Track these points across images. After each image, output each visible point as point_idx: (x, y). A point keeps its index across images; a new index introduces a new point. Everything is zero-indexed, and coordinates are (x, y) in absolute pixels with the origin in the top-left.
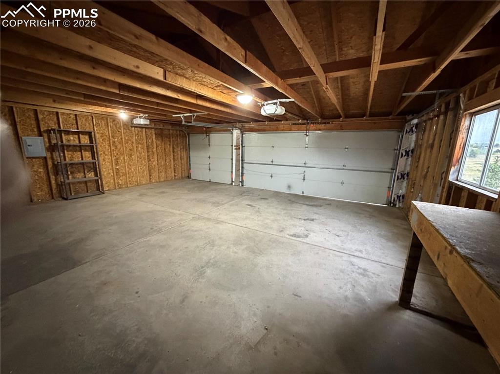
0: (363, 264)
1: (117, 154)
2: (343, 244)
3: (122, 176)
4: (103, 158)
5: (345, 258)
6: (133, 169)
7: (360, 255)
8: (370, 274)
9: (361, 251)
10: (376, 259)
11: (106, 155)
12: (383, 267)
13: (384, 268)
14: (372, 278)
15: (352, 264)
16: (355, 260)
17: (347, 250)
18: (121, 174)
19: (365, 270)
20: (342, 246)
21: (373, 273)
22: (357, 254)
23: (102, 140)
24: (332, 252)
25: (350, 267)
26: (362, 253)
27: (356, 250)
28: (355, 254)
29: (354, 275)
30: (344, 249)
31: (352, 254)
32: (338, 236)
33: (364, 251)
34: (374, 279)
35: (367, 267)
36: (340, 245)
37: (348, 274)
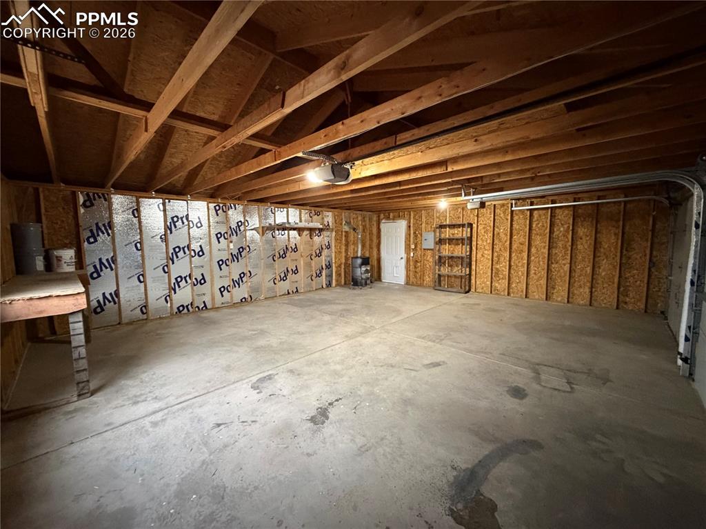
0: (142, 409)
1: (500, 250)
2: (191, 415)
3: (502, 279)
4: (481, 253)
5: (172, 400)
6: (520, 273)
7: (154, 418)
8: (127, 403)
9: (155, 424)
10: (123, 429)
11: (486, 250)
12: (109, 424)
13: (107, 423)
14: (123, 401)
15: (156, 398)
16: (157, 405)
17: (178, 410)
18: (501, 276)
19: (136, 403)
20: (191, 410)
21: (124, 405)
22: (159, 416)
23: (485, 232)
24: (197, 394)
25: (157, 394)
26: (152, 422)
27: (163, 420)
28: (161, 414)
29: (148, 390)
30: (183, 409)
31: (166, 411)
32: (219, 425)
33: (151, 429)
34: (120, 401)
35: (134, 408)
36: (198, 411)
37: (154, 387)
